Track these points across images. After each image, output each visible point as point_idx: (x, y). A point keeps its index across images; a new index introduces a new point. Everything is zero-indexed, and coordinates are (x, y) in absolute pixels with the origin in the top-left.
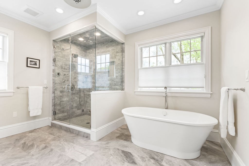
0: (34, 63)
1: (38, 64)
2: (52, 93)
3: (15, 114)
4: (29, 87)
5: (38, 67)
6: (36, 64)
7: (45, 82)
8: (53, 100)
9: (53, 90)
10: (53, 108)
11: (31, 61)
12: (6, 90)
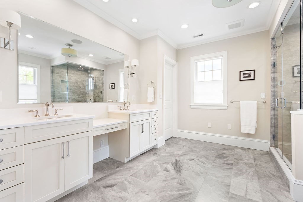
0: (247, 75)
1: (252, 75)
2: (271, 110)
3: (229, 126)
4: (241, 101)
5: (253, 79)
6: (250, 76)
7: (263, 95)
8: (271, 119)
9: (272, 105)
10: (273, 130)
11: (244, 74)
12: (222, 104)
